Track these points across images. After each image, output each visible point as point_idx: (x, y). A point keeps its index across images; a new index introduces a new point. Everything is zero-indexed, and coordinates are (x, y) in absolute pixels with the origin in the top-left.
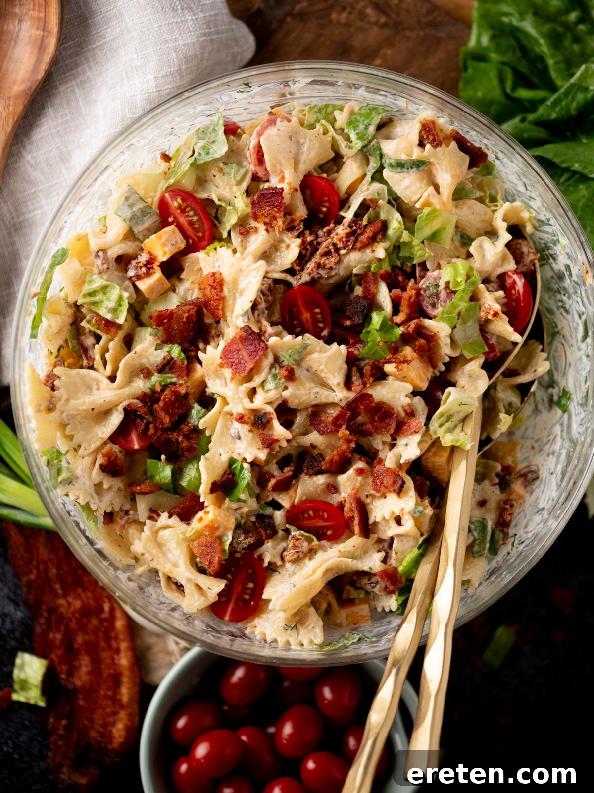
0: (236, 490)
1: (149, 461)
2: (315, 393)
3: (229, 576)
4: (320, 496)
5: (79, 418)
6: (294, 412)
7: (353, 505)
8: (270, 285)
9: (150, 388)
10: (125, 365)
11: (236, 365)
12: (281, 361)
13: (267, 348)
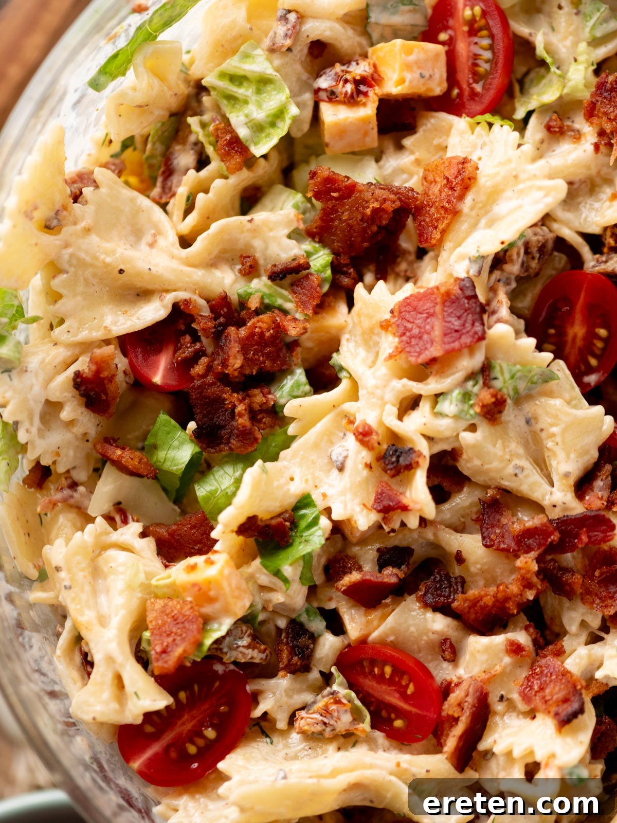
0: (283, 555)
1: (163, 417)
2: (516, 467)
3: (182, 695)
4: (419, 651)
5: (88, 273)
6: (461, 480)
7: (469, 699)
8: (547, 241)
9: (239, 295)
10: (221, 231)
11: (411, 337)
12: (493, 375)
13: (482, 338)
